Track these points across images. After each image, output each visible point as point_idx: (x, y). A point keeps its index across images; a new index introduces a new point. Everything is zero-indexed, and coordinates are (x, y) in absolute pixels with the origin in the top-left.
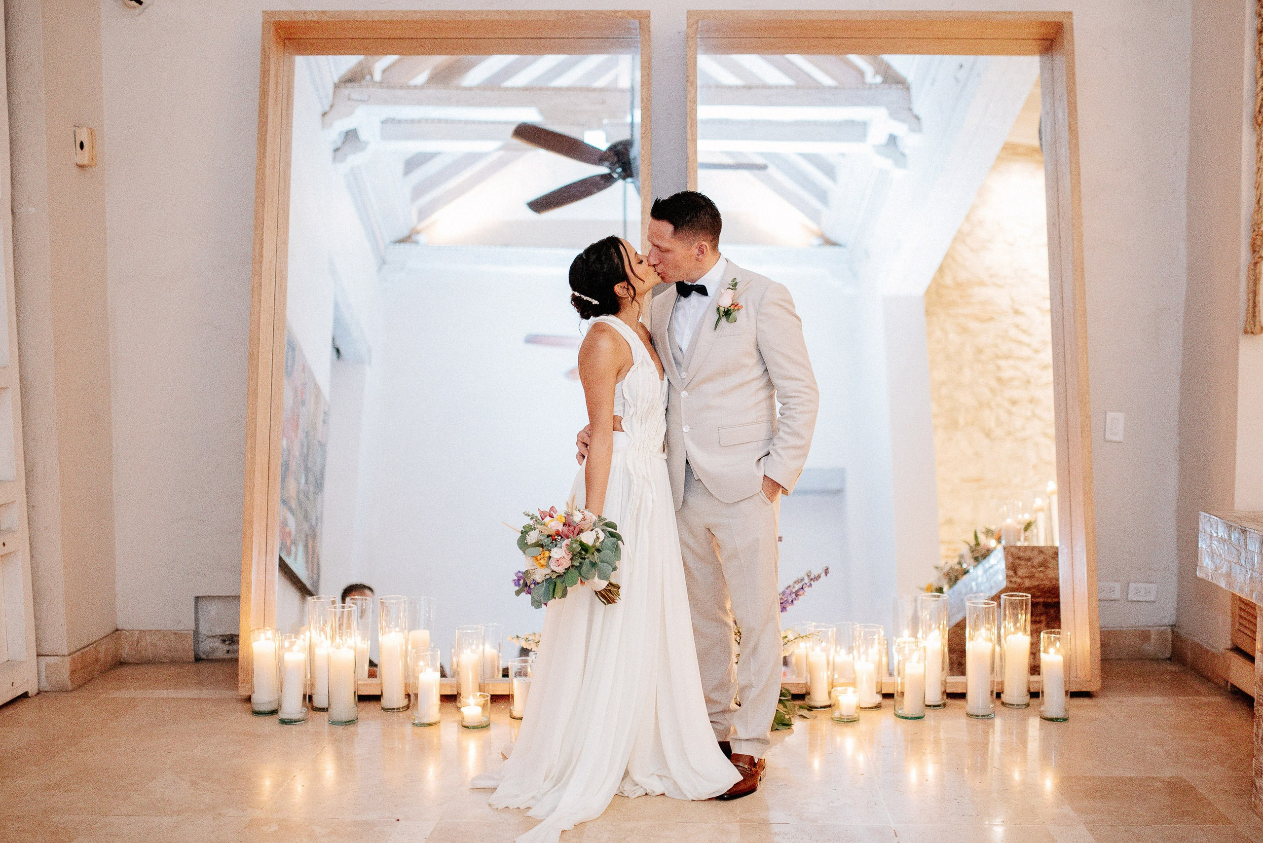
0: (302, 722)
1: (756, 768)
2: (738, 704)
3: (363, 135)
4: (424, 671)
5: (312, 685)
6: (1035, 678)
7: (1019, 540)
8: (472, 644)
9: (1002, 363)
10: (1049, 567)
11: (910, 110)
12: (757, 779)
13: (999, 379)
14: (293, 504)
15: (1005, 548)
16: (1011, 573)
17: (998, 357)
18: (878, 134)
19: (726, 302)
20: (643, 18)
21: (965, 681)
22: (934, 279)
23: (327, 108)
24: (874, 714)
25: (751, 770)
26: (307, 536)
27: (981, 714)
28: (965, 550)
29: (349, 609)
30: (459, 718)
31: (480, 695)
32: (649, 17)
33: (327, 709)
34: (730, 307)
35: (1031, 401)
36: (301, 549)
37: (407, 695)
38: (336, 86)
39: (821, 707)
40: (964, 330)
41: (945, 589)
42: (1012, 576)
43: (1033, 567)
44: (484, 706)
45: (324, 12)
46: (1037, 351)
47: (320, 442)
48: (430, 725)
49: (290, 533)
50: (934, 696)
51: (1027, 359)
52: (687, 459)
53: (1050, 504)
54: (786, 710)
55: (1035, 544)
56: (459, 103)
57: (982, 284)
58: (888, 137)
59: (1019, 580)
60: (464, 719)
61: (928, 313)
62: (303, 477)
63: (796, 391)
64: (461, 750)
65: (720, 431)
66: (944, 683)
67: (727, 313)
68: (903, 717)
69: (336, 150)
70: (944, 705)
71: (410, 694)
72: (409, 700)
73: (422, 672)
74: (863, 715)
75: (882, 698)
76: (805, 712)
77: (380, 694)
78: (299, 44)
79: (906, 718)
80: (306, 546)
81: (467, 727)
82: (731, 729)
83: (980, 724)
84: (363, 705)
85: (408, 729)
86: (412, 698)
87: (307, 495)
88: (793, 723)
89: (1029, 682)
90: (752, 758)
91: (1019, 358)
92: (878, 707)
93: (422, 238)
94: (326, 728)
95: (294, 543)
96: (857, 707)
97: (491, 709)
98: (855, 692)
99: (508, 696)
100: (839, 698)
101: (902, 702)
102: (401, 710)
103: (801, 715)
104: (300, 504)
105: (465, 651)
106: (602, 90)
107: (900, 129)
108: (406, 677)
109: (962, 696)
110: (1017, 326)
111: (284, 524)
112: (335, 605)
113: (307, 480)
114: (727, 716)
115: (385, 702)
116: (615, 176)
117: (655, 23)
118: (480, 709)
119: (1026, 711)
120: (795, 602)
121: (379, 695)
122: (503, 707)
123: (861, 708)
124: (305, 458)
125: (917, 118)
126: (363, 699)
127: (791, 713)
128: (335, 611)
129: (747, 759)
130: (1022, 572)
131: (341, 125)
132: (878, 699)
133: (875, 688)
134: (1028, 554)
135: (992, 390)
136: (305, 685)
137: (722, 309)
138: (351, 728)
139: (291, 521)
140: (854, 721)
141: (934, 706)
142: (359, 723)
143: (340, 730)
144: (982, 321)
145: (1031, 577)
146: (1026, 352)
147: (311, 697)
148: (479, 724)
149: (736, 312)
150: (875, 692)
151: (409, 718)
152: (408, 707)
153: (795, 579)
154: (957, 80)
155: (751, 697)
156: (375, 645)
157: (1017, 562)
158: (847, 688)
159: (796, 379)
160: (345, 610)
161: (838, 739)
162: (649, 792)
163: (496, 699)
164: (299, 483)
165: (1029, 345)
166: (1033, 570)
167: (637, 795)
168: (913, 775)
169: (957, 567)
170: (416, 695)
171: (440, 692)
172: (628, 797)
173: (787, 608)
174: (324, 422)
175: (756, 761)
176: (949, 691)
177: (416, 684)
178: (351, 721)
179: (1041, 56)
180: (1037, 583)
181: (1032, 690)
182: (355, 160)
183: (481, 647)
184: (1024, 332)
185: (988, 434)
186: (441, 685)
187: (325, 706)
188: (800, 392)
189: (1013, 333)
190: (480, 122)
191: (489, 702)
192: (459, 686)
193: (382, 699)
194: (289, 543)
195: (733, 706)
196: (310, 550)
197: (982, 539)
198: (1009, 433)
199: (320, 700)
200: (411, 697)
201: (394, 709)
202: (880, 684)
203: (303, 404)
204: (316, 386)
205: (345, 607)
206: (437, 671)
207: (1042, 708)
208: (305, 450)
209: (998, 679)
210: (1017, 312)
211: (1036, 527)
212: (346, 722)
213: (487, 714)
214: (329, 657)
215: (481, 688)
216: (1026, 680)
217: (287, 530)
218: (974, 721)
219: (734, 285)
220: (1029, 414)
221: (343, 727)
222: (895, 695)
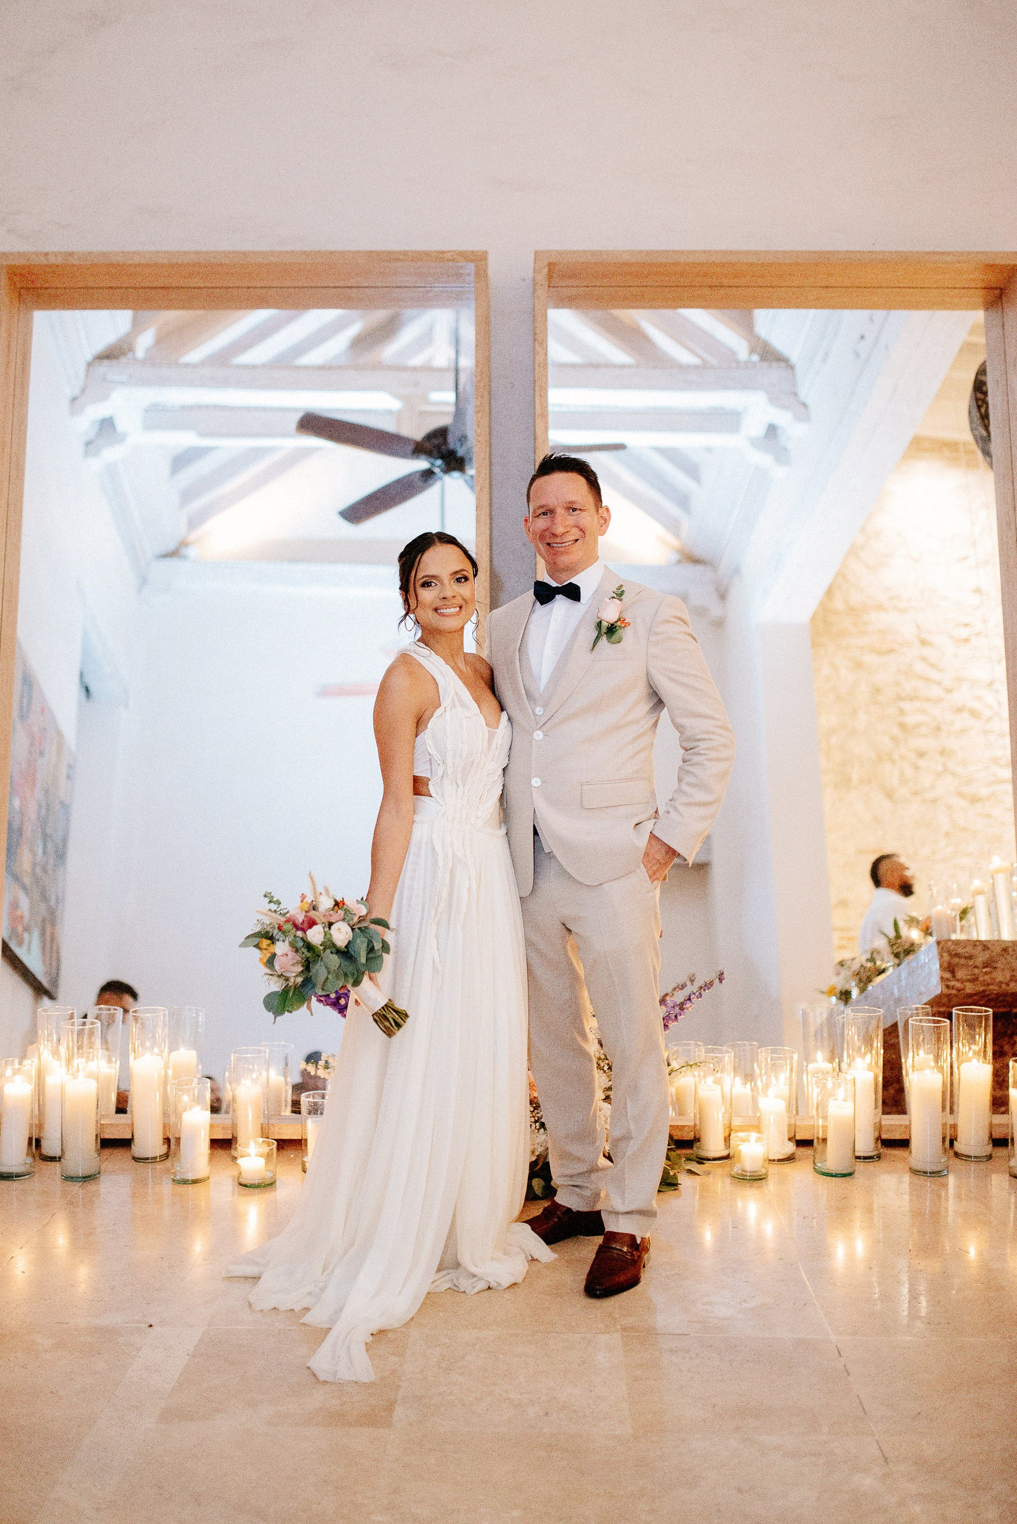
0: (27, 1177)
1: (639, 1252)
2: (607, 1155)
3: (121, 426)
4: (188, 1109)
5: (40, 1126)
6: (999, 1119)
7: (954, 931)
8: (251, 1071)
9: (906, 706)
10: (996, 968)
11: (795, 394)
12: (640, 1265)
13: (902, 726)
14: (27, 880)
15: (938, 943)
16: (948, 975)
17: (900, 698)
18: (754, 426)
19: (610, 615)
20: (479, 259)
21: (908, 1123)
22: (821, 603)
23: (77, 391)
24: (787, 1168)
25: (632, 1255)
26: (44, 921)
27: (929, 1170)
28: (881, 944)
29: (91, 1026)
30: (236, 1173)
31: (263, 1142)
32: (485, 259)
33: (60, 1158)
34: (616, 622)
35: (942, 753)
36: (36, 934)
37: (165, 1139)
38: (89, 365)
39: (715, 1159)
40: (858, 665)
41: (855, 993)
42: (948, 980)
43: (976, 967)
44: (268, 1157)
45: (71, 254)
46: (948, 691)
47: (62, 803)
48: (195, 1182)
49: (22, 917)
50: (865, 1145)
51: (937, 701)
52: (534, 826)
53: (993, 884)
54: (670, 1163)
55: (974, 937)
56: (241, 384)
57: (880, 607)
58: (766, 427)
59: (958, 985)
60: (241, 1173)
61: (815, 645)
62: (41, 846)
63: (708, 733)
64: (237, 1217)
65: (585, 787)
66: (879, 1127)
67: (611, 630)
68: (824, 1174)
69: (88, 443)
70: (879, 1157)
71: (170, 1137)
72: (169, 1146)
73: (185, 1110)
74: (773, 1169)
75: (795, 1146)
76: (694, 1166)
77: (129, 1137)
78: (38, 296)
79: (831, 1175)
80: (43, 933)
81: (245, 1186)
82: (601, 1195)
83: (928, 1183)
84: (106, 1152)
85: (167, 1188)
86: (173, 1141)
87: (45, 870)
88: (679, 1182)
89: (991, 1125)
90: (633, 1237)
91: (928, 700)
92: (790, 1159)
93: (191, 552)
94: (57, 1184)
95: (27, 929)
96: (765, 1160)
97: (277, 1158)
98: (758, 1140)
99: (300, 1140)
100: (740, 1148)
101: (824, 1151)
102: (158, 1160)
103: (690, 1170)
104: (37, 880)
105: (243, 1081)
106: (415, 369)
107: (782, 418)
108: (165, 1114)
109: (904, 1144)
110: (924, 659)
111: (15, 905)
112: (72, 1020)
113: (45, 847)
114: (594, 1176)
115: (138, 1149)
116: (437, 470)
117: (494, 266)
118: (261, 1162)
119: (990, 1165)
120: (679, 1017)
121: (129, 1139)
122: (292, 1156)
123: (770, 1160)
124: (43, 822)
125: (804, 405)
126: (107, 1144)
127: (676, 1167)
128: (72, 1029)
129: (627, 1239)
130: (960, 974)
131: (96, 411)
132: (790, 1148)
133: (786, 1132)
134: (969, 949)
135: (893, 738)
136: (31, 1126)
137: (605, 624)
138: (91, 1187)
139: (24, 903)
140: (761, 1179)
141: (865, 1158)
142: (102, 1178)
143: (76, 1188)
144: (881, 653)
145: (974, 980)
146: (936, 692)
147: (38, 1141)
148: (261, 1181)
149: (622, 629)
150: (787, 1138)
151: (168, 1171)
152: (167, 1156)
153: (674, 985)
154: (857, 355)
155: (629, 1152)
156: (125, 1072)
157: (956, 960)
158: (749, 1133)
159: (706, 717)
160: (87, 1027)
161: (740, 1204)
162: (493, 1285)
163: (283, 1144)
164: (35, 855)
165: (939, 683)
166: (976, 971)
167: (476, 1290)
168: (840, 1252)
169: (869, 965)
170: (178, 1140)
171: (210, 1136)
172: (464, 1292)
173: (669, 1026)
174: (68, 777)
175: (638, 1242)
176: (884, 1136)
177: (177, 1126)
178: (89, 1176)
179: (987, 309)
180: (981, 989)
181: (996, 1135)
182: (112, 454)
183: (264, 1074)
184: (933, 666)
185: (889, 794)
186: (212, 1126)
187: (57, 1152)
188: (713, 733)
189: (919, 667)
190: (265, 409)
191: (275, 1150)
192: (234, 1126)
193: (132, 1146)
194: (20, 929)
195: (602, 1162)
196: (48, 938)
197: (904, 931)
198: (916, 793)
199: (51, 1147)
200: (171, 1143)
201: (148, 1159)
202: (793, 1128)
203: (42, 754)
204: (60, 734)
205: (87, 1023)
206: (206, 1110)
207: (1013, 1163)
208: (43, 812)
209: (950, 1120)
210: (924, 643)
211: (975, 915)
212: (84, 1178)
213: (271, 1168)
214: (62, 1087)
215: (264, 1133)
216: (987, 1124)
217: (19, 913)
218: (920, 1180)
219: (619, 594)
220: (940, 768)
221: (81, 1184)
222: (815, 1141)
